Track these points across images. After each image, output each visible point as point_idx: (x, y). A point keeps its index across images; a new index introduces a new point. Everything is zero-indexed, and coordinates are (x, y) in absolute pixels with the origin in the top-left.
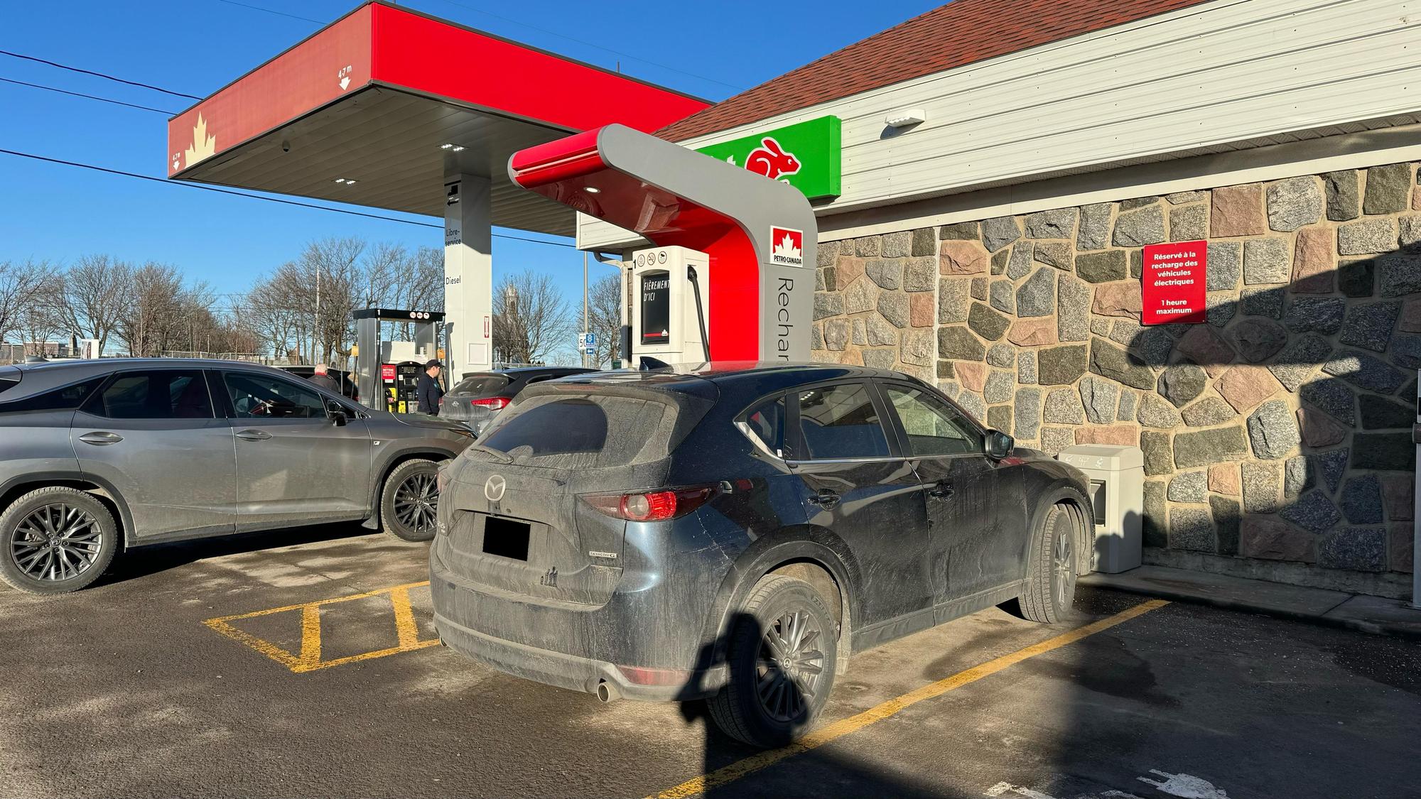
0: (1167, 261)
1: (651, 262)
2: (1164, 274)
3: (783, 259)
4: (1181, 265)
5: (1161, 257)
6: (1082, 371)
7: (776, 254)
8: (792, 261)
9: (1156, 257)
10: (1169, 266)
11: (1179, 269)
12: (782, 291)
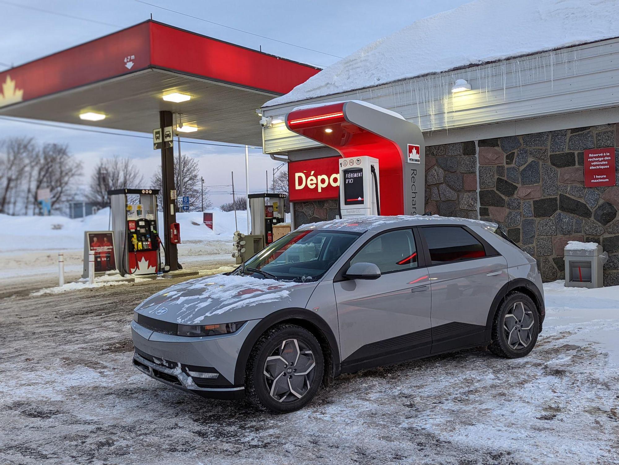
0: (595, 157)
1: (351, 164)
2: (594, 163)
3: (413, 160)
4: (603, 159)
5: (592, 155)
6: (556, 210)
7: (410, 158)
8: (416, 160)
9: (590, 155)
10: (597, 159)
11: (602, 161)
12: (412, 176)
